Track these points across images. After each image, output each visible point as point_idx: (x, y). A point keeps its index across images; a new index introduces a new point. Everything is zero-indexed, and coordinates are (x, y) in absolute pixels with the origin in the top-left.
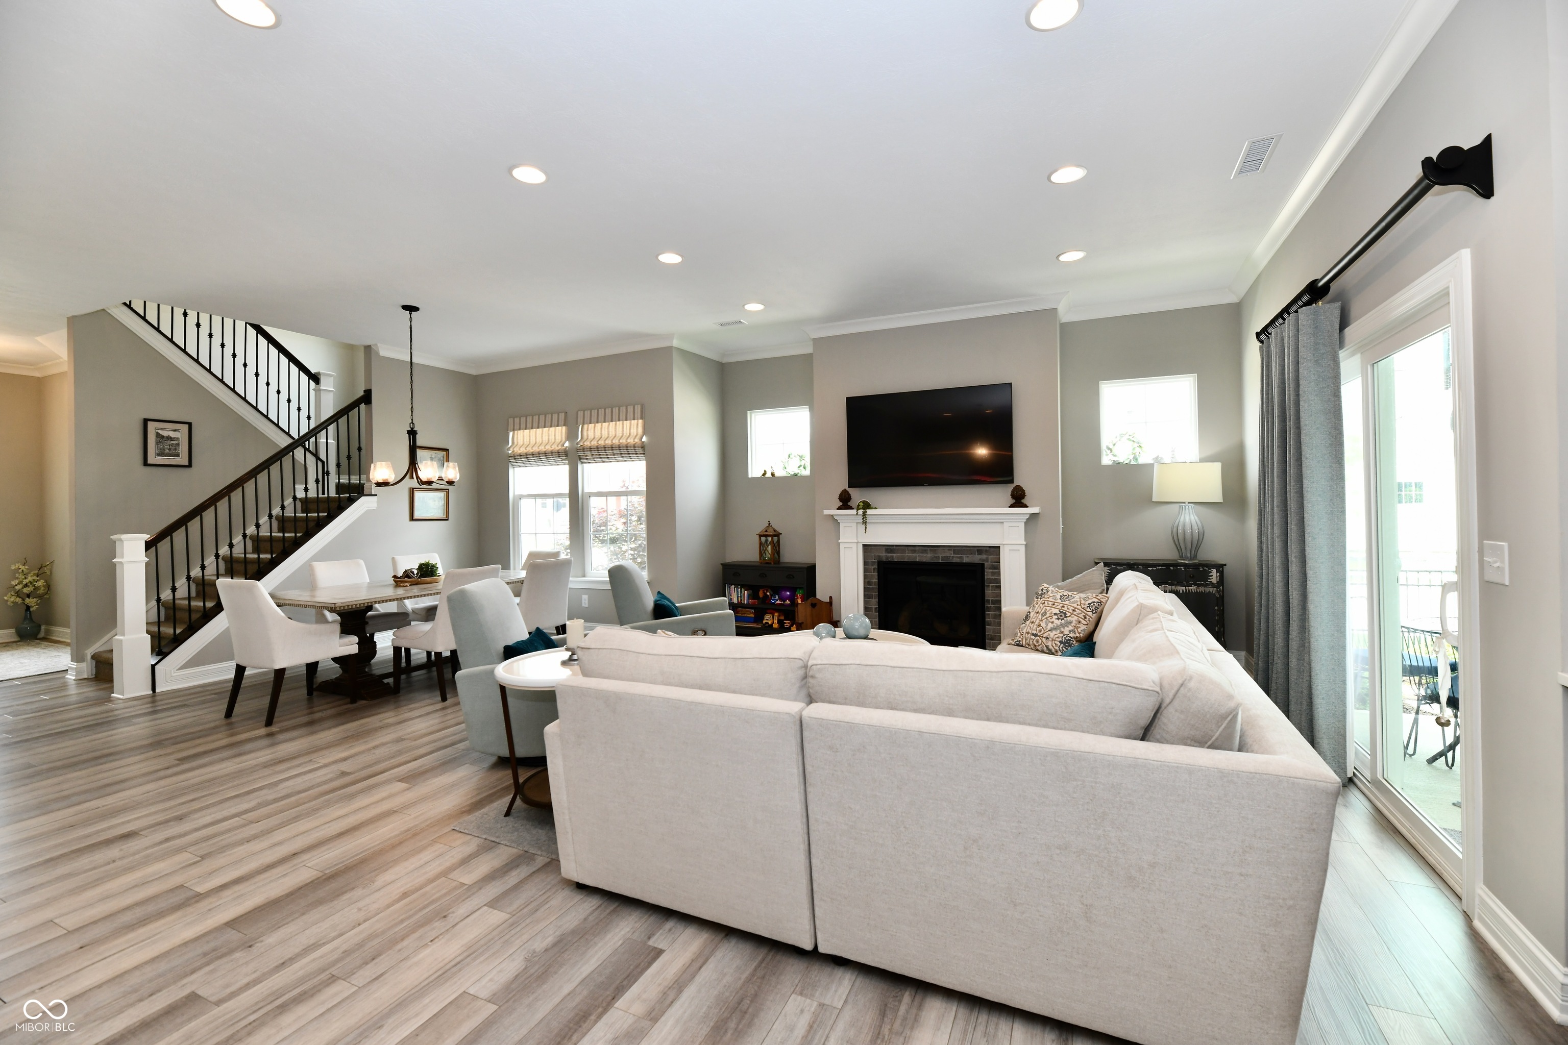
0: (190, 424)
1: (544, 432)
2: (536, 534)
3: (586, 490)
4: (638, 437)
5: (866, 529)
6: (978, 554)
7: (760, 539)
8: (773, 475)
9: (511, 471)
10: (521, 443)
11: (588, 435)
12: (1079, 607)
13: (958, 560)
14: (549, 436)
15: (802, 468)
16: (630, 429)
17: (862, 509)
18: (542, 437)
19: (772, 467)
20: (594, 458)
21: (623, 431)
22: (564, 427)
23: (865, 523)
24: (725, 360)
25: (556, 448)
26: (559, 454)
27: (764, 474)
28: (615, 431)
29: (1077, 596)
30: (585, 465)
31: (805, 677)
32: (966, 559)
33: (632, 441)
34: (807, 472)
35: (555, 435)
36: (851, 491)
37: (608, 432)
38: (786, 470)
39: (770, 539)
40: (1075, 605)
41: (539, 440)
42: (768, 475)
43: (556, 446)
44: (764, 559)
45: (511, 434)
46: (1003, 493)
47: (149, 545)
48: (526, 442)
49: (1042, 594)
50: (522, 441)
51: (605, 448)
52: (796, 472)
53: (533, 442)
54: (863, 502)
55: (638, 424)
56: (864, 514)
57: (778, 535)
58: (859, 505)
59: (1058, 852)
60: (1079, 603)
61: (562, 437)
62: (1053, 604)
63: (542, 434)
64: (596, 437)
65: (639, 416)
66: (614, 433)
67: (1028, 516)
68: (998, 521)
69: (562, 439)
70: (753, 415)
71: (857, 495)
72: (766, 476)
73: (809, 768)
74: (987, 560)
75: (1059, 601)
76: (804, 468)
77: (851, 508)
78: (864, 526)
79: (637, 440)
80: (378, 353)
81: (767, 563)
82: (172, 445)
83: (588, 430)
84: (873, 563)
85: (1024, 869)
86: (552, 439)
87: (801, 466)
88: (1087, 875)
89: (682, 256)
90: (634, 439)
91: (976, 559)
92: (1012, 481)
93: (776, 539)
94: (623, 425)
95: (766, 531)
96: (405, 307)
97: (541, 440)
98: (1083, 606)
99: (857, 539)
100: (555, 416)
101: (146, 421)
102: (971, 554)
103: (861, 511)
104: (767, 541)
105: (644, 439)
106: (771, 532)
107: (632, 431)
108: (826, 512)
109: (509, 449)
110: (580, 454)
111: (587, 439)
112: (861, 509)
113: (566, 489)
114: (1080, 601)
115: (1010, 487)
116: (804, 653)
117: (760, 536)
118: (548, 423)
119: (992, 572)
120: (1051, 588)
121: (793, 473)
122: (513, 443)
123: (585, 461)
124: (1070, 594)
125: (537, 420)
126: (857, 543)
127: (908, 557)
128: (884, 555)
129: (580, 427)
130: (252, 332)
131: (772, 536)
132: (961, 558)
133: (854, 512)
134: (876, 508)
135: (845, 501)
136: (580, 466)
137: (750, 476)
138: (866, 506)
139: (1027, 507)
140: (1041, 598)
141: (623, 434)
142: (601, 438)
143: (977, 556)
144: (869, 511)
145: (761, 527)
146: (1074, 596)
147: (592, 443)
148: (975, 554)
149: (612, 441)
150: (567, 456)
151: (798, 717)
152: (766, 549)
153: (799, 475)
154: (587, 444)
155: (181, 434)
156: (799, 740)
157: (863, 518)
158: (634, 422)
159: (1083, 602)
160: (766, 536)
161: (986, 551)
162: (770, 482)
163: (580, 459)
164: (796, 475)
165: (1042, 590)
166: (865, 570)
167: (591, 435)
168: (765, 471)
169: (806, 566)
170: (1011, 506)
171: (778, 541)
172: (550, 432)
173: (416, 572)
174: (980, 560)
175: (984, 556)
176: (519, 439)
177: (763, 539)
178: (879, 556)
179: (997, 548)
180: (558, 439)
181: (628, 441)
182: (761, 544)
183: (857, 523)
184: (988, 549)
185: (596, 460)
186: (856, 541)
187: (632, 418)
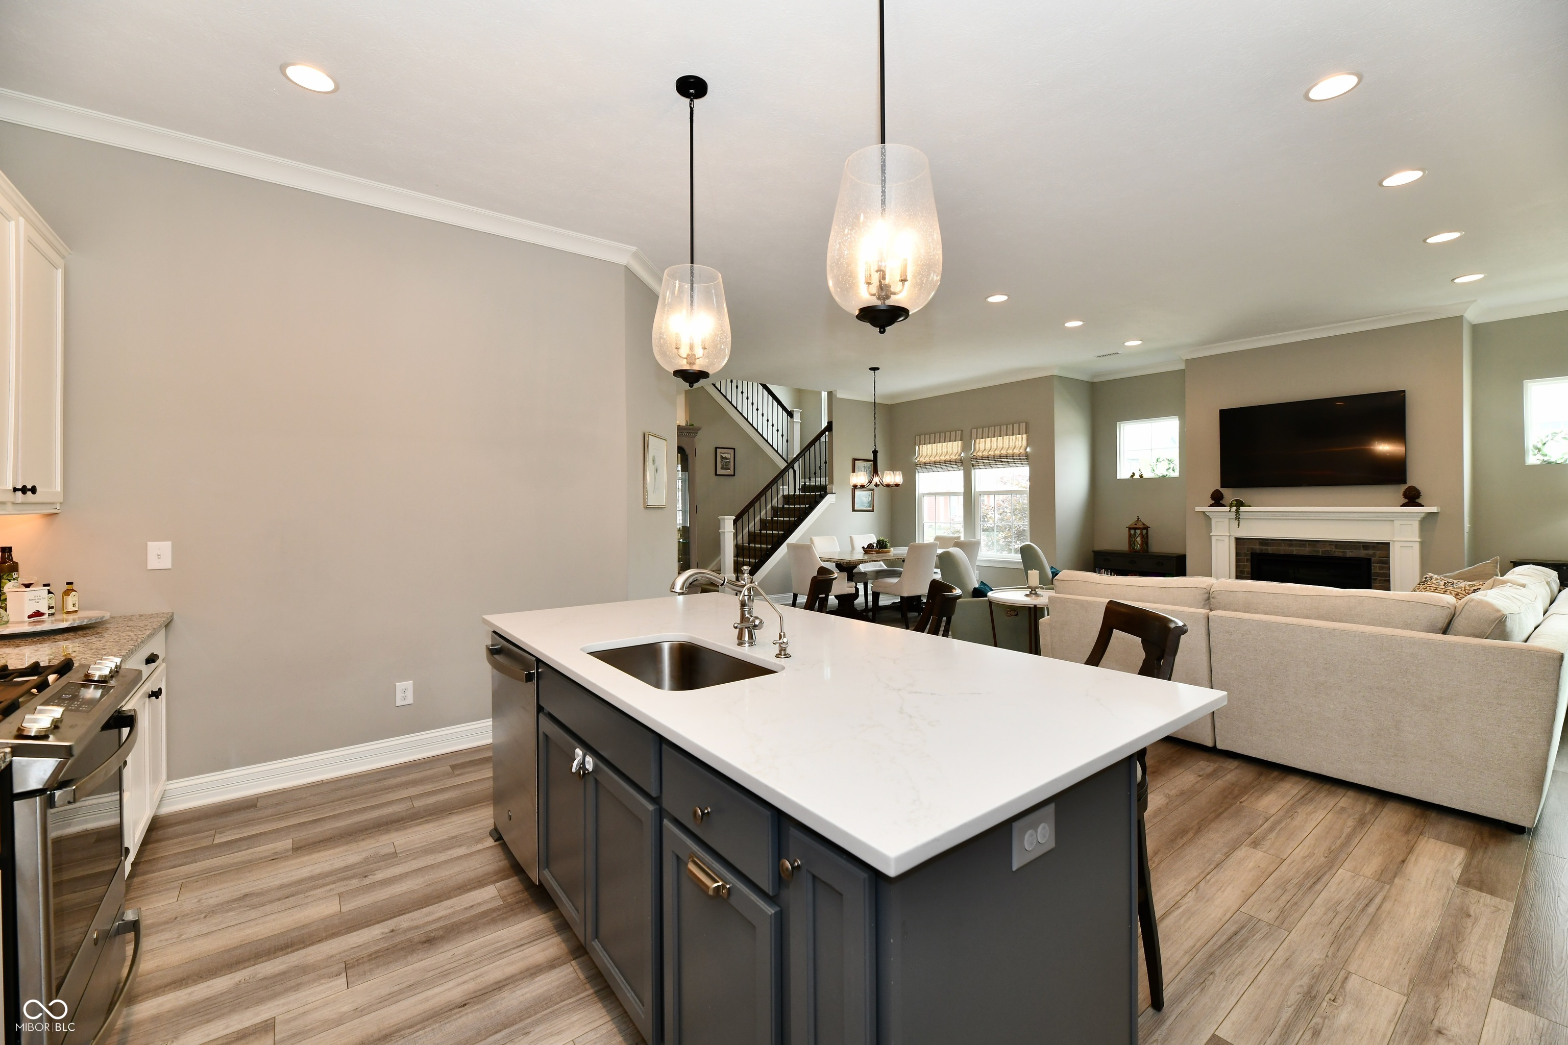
0: (734, 449)
1: (943, 446)
2: (936, 523)
3: (977, 490)
4: (1023, 448)
5: (1239, 524)
6: (1364, 550)
7: (1130, 531)
8: (1141, 476)
9: (917, 475)
10: (925, 454)
11: (979, 448)
12: (1464, 592)
13: (1341, 555)
14: (947, 448)
15: (1171, 470)
16: (1016, 442)
17: (1235, 506)
18: (942, 449)
19: (1140, 470)
20: (984, 465)
21: (1009, 443)
22: (960, 442)
23: (1238, 518)
24: (1096, 380)
25: (953, 457)
26: (956, 462)
27: (1132, 476)
28: (1003, 444)
29: (1462, 584)
30: (976, 470)
31: (1208, 599)
32: (1350, 554)
33: (1017, 451)
34: (1176, 474)
35: (952, 448)
36: (1223, 490)
37: (997, 444)
38: (1155, 472)
39: (1138, 532)
40: (1459, 590)
41: (939, 451)
42: (1137, 476)
43: (954, 456)
44: (1134, 548)
45: (917, 447)
46: (1396, 492)
47: (735, 522)
48: (929, 453)
49: (1425, 581)
50: (926, 452)
51: (994, 457)
52: (1165, 474)
53: (934, 453)
54: (1236, 500)
55: (1022, 438)
56: (1237, 511)
57: (1147, 528)
58: (1232, 503)
59: (1377, 690)
60: (1463, 589)
61: (958, 449)
62: (1436, 589)
63: (942, 447)
64: (987, 448)
65: (1024, 432)
66: (1001, 446)
67: (1422, 515)
68: (1389, 519)
69: (958, 450)
70: (1122, 425)
71: (1229, 494)
72: (1134, 477)
73: (1212, 644)
74: (1374, 555)
75: (1443, 587)
76: (1173, 470)
77: (1223, 506)
78: (1237, 522)
79: (1022, 451)
80: (836, 396)
81: (1135, 552)
82: (727, 462)
83: (979, 443)
84: (1246, 555)
85: (1355, 700)
86: (950, 451)
87: (1169, 468)
88: (1397, 704)
89: (1082, 321)
90: (1020, 449)
91: (1362, 553)
92: (1404, 481)
93: (1144, 532)
94: (1009, 439)
95: (1136, 524)
96: (871, 369)
97: (941, 451)
98: (1467, 591)
99: (1229, 533)
100: (953, 434)
101: (716, 448)
102: (1356, 549)
103: (1234, 509)
104: (1135, 533)
105: (1028, 450)
106: (1140, 525)
107: (1017, 443)
108: (1198, 509)
109: (916, 459)
110: (973, 462)
111: (979, 450)
112: (1233, 506)
113: (962, 490)
114: (1465, 587)
115: (1403, 487)
116: (1208, 585)
117: (1130, 529)
118: (947, 439)
119: (1380, 567)
120: (1435, 576)
121: (1161, 475)
122: (919, 454)
123: (977, 467)
124: (1455, 581)
125: (938, 437)
126: (1229, 536)
127: (1283, 550)
128: (1257, 547)
129: (973, 441)
130: (761, 387)
131: (1141, 529)
132: (1344, 552)
133: (1227, 509)
134: (1250, 506)
135: (1217, 500)
136: (973, 471)
137: (1118, 478)
138: (1240, 504)
139: (1423, 506)
140: (1423, 585)
141: (1009, 446)
142: (991, 449)
143: (1362, 551)
144: (1242, 509)
145: (1131, 521)
146: (1460, 583)
147: (984, 453)
148: (1360, 549)
149: (1000, 451)
150: (962, 463)
151: (1206, 615)
152: (1136, 540)
153: (1167, 476)
154: (980, 454)
155: (729, 455)
156: (1207, 628)
157: (1236, 515)
158: (1019, 437)
159: (1468, 588)
160: (1135, 529)
161: (1374, 547)
162: (1138, 483)
163: (973, 466)
164: (1164, 477)
165: (1426, 578)
166: (1238, 560)
167: (982, 447)
168: (1133, 473)
169: (1176, 555)
170: (1403, 505)
171: (1147, 533)
172: (948, 446)
173: (875, 545)
174: (1366, 554)
175: (1371, 552)
176: (923, 451)
177: (1132, 532)
178: (1252, 549)
179: (1388, 544)
180: (955, 451)
181: (1015, 451)
182: (1130, 535)
183: (1229, 519)
184: (1375, 545)
185: (987, 467)
186: (1229, 535)
187: (1018, 433)
